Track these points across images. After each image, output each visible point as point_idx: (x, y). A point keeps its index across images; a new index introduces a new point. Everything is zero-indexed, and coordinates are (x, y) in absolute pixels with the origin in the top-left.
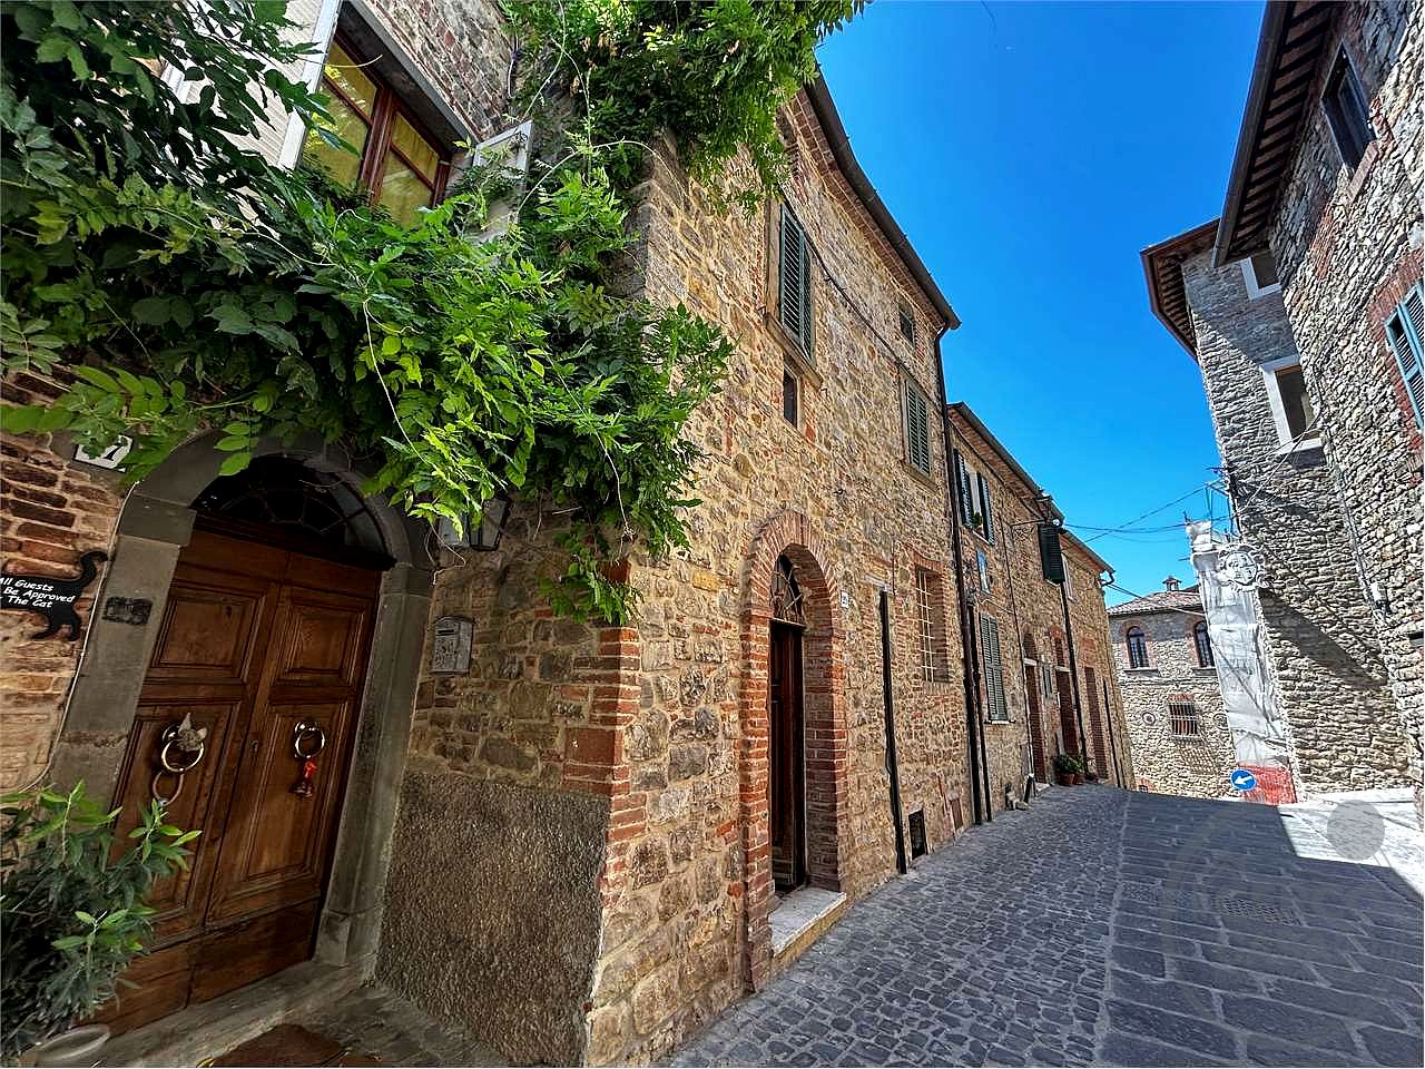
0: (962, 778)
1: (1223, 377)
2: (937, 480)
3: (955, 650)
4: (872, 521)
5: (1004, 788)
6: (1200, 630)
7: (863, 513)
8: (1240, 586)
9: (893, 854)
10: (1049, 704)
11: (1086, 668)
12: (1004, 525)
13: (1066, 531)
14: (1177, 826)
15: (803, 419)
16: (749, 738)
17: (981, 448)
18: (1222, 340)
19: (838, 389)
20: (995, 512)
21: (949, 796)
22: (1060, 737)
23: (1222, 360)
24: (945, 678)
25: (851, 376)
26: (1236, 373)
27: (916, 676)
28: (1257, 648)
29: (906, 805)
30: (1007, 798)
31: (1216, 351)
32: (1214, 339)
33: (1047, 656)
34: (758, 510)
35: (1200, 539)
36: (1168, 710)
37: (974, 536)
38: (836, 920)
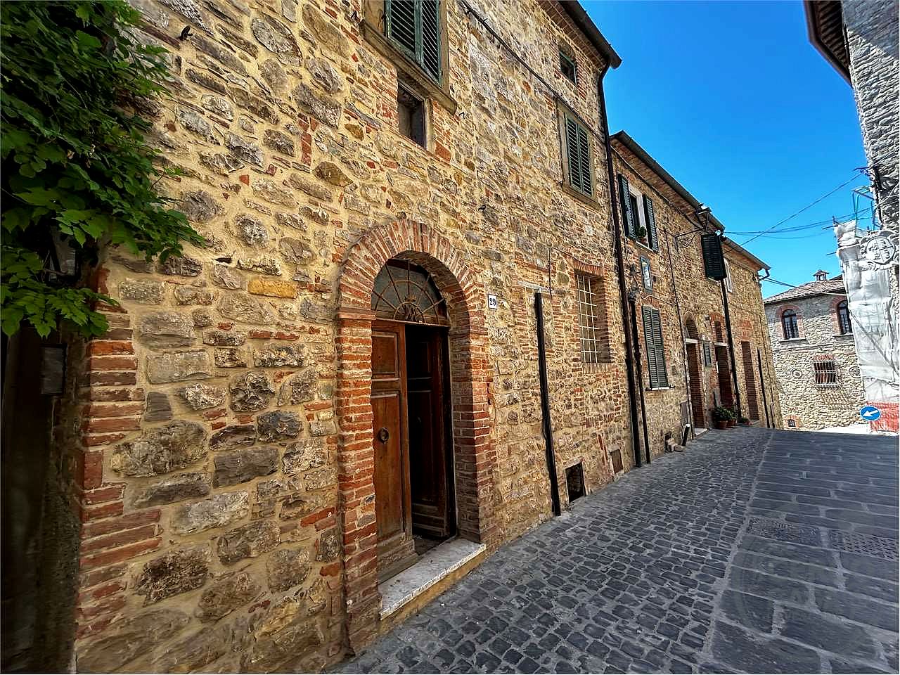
0: (624, 433)
1: (873, 86)
2: (599, 199)
3: (616, 335)
4: (525, 234)
5: (664, 436)
6: (842, 308)
7: (515, 226)
8: (878, 266)
9: (548, 501)
10: (709, 370)
11: (742, 342)
12: (669, 236)
13: (726, 238)
14: (808, 460)
15: (433, 139)
16: (345, 433)
17: (646, 173)
18: (876, 51)
19: (484, 116)
20: (659, 227)
21: (610, 449)
22: (718, 394)
23: (874, 70)
24: (608, 359)
25: (501, 106)
26: (887, 79)
27: (575, 360)
28: (889, 315)
29: (563, 461)
30: (666, 444)
31: (869, 62)
32: (868, 51)
33: (707, 335)
34: (359, 220)
35: (845, 236)
36: (813, 367)
37: (638, 245)
38: (474, 567)
